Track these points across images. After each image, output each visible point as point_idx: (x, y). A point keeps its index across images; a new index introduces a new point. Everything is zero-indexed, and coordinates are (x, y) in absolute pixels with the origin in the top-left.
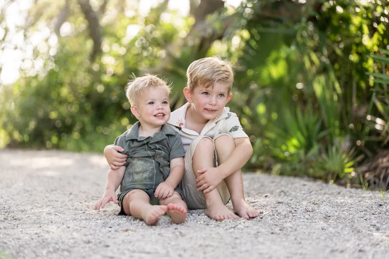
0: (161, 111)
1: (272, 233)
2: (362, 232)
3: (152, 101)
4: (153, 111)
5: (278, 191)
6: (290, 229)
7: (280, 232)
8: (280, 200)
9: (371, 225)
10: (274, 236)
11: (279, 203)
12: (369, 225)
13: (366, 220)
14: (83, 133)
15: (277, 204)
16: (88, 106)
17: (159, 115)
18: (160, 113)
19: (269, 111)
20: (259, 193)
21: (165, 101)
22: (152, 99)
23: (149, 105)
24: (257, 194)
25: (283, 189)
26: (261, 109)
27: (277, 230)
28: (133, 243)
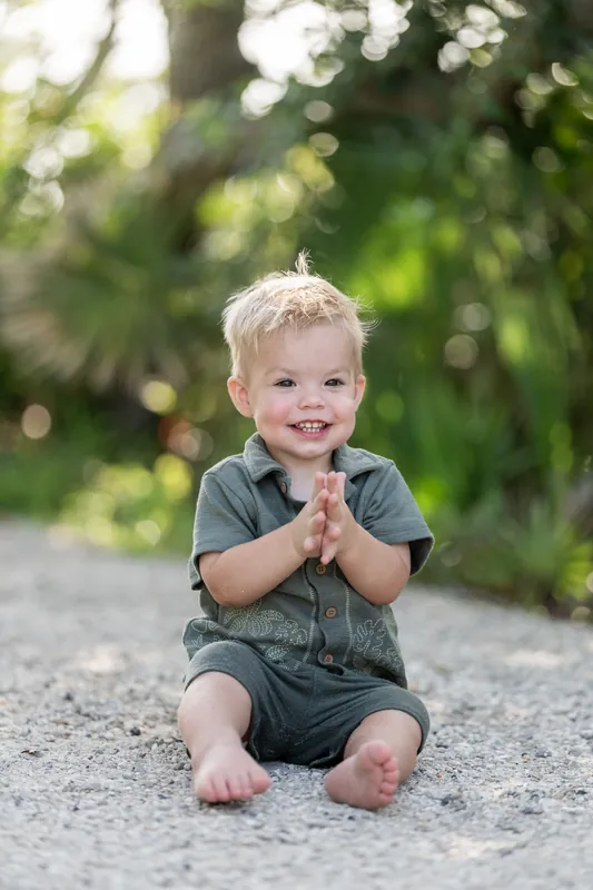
2: (549, 755)
3: (286, 377)
4: (287, 411)
9: (583, 737)
12: (577, 737)
13: (574, 720)
17: (308, 425)
18: (312, 422)
21: (335, 376)
22: (289, 372)
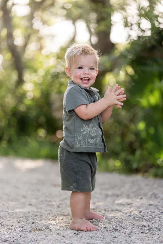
0: (87, 76)
1: (142, 232)
3: (80, 66)
4: (80, 75)
5: (150, 193)
6: (155, 229)
7: (148, 231)
8: (152, 203)
10: (144, 235)
11: (150, 205)
14: (10, 141)
15: (148, 206)
16: (14, 121)
17: (85, 78)
19: (148, 126)
20: (137, 196)
21: (93, 67)
23: (78, 69)
24: (135, 196)
25: (154, 191)
26: (141, 126)
27: (146, 230)
28: (38, 241)
